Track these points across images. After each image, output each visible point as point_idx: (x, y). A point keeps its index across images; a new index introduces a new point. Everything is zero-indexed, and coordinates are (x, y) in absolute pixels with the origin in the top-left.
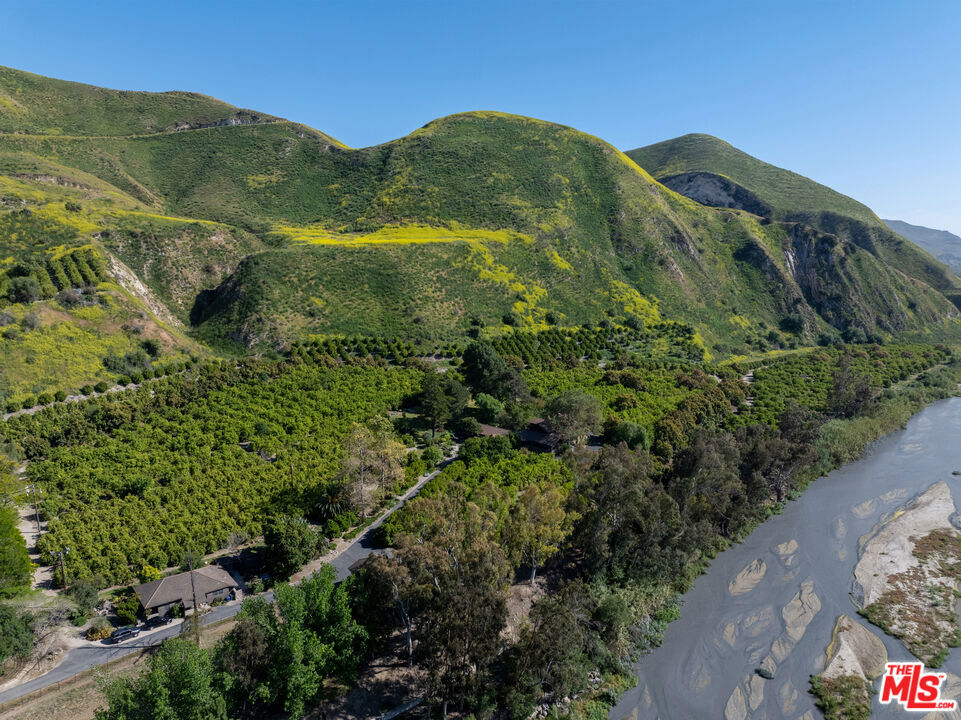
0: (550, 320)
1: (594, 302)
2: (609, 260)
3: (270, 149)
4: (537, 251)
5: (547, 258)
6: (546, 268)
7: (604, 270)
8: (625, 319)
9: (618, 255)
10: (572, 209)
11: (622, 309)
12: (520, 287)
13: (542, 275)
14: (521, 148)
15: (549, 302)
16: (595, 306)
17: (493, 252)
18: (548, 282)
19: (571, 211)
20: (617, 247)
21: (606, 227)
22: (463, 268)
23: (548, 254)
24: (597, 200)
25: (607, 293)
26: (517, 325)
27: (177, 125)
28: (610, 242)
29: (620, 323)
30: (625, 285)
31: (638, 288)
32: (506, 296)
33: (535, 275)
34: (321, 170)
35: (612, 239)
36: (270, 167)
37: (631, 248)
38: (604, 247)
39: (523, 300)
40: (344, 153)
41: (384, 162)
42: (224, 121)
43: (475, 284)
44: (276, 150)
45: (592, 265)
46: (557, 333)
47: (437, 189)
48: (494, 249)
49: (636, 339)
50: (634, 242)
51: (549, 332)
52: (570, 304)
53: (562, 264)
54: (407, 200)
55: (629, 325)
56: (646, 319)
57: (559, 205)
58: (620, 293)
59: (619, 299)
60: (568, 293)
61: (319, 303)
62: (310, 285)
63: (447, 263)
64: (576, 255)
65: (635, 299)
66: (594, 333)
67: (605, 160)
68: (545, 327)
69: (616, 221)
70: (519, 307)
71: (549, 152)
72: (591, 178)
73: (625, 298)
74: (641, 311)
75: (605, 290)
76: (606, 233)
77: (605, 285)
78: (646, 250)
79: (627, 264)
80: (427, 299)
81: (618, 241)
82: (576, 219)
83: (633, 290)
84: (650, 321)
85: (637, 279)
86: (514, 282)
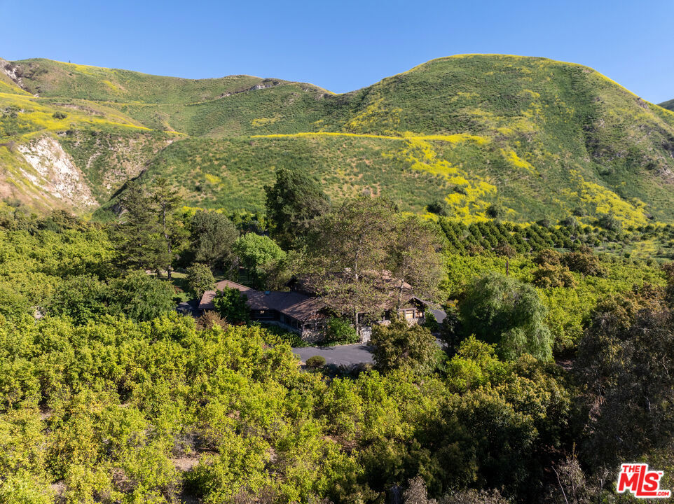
0: (492, 213)
1: (557, 200)
2: (583, 164)
3: (278, 102)
4: (491, 150)
5: (502, 157)
6: (499, 167)
7: (573, 172)
8: (596, 219)
9: (595, 161)
10: (541, 118)
11: (594, 209)
12: (461, 181)
13: (492, 173)
14: (492, 73)
15: (496, 198)
16: (557, 205)
17: (437, 149)
18: (500, 180)
19: (539, 120)
20: (593, 153)
21: (581, 135)
22: (395, 159)
23: (504, 154)
24: (572, 111)
25: (575, 194)
26: (445, 214)
27: (223, 95)
28: (584, 149)
29: (590, 223)
30: (600, 187)
31: (618, 191)
32: (441, 187)
33: (484, 173)
34: (313, 112)
35: (587, 146)
36: (274, 113)
37: (611, 153)
38: (577, 153)
39: (461, 192)
40: (334, 98)
41: (363, 98)
42: (254, 88)
43: (405, 174)
44: (282, 101)
45: (560, 167)
46: (498, 226)
47: (400, 110)
48: (439, 147)
49: (609, 239)
50: (614, 147)
51: (486, 224)
52: (525, 201)
53: (519, 162)
54: (371, 121)
55: (602, 226)
56: (626, 221)
57: (526, 114)
58: (592, 194)
59: (590, 200)
60: (524, 191)
61: (212, 179)
62: (212, 165)
63: (377, 154)
64: (540, 157)
65: (612, 200)
66: (551, 230)
67: (583, 78)
68: (483, 218)
69: (593, 128)
70: (455, 198)
71: (521, 75)
72: (566, 94)
73: (598, 199)
74: (619, 213)
75: (573, 190)
76: (580, 140)
77: (574, 186)
78: (629, 155)
79: (603, 169)
80: (334, 180)
81: (594, 147)
82: (545, 127)
83: (610, 192)
84: (631, 223)
85: (618, 183)
86: (456, 175)
